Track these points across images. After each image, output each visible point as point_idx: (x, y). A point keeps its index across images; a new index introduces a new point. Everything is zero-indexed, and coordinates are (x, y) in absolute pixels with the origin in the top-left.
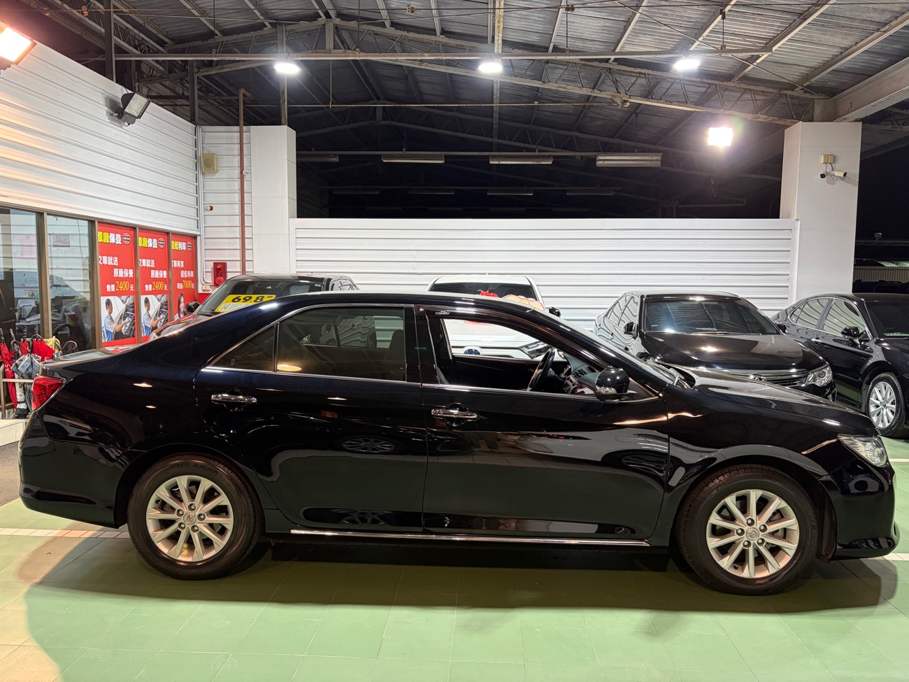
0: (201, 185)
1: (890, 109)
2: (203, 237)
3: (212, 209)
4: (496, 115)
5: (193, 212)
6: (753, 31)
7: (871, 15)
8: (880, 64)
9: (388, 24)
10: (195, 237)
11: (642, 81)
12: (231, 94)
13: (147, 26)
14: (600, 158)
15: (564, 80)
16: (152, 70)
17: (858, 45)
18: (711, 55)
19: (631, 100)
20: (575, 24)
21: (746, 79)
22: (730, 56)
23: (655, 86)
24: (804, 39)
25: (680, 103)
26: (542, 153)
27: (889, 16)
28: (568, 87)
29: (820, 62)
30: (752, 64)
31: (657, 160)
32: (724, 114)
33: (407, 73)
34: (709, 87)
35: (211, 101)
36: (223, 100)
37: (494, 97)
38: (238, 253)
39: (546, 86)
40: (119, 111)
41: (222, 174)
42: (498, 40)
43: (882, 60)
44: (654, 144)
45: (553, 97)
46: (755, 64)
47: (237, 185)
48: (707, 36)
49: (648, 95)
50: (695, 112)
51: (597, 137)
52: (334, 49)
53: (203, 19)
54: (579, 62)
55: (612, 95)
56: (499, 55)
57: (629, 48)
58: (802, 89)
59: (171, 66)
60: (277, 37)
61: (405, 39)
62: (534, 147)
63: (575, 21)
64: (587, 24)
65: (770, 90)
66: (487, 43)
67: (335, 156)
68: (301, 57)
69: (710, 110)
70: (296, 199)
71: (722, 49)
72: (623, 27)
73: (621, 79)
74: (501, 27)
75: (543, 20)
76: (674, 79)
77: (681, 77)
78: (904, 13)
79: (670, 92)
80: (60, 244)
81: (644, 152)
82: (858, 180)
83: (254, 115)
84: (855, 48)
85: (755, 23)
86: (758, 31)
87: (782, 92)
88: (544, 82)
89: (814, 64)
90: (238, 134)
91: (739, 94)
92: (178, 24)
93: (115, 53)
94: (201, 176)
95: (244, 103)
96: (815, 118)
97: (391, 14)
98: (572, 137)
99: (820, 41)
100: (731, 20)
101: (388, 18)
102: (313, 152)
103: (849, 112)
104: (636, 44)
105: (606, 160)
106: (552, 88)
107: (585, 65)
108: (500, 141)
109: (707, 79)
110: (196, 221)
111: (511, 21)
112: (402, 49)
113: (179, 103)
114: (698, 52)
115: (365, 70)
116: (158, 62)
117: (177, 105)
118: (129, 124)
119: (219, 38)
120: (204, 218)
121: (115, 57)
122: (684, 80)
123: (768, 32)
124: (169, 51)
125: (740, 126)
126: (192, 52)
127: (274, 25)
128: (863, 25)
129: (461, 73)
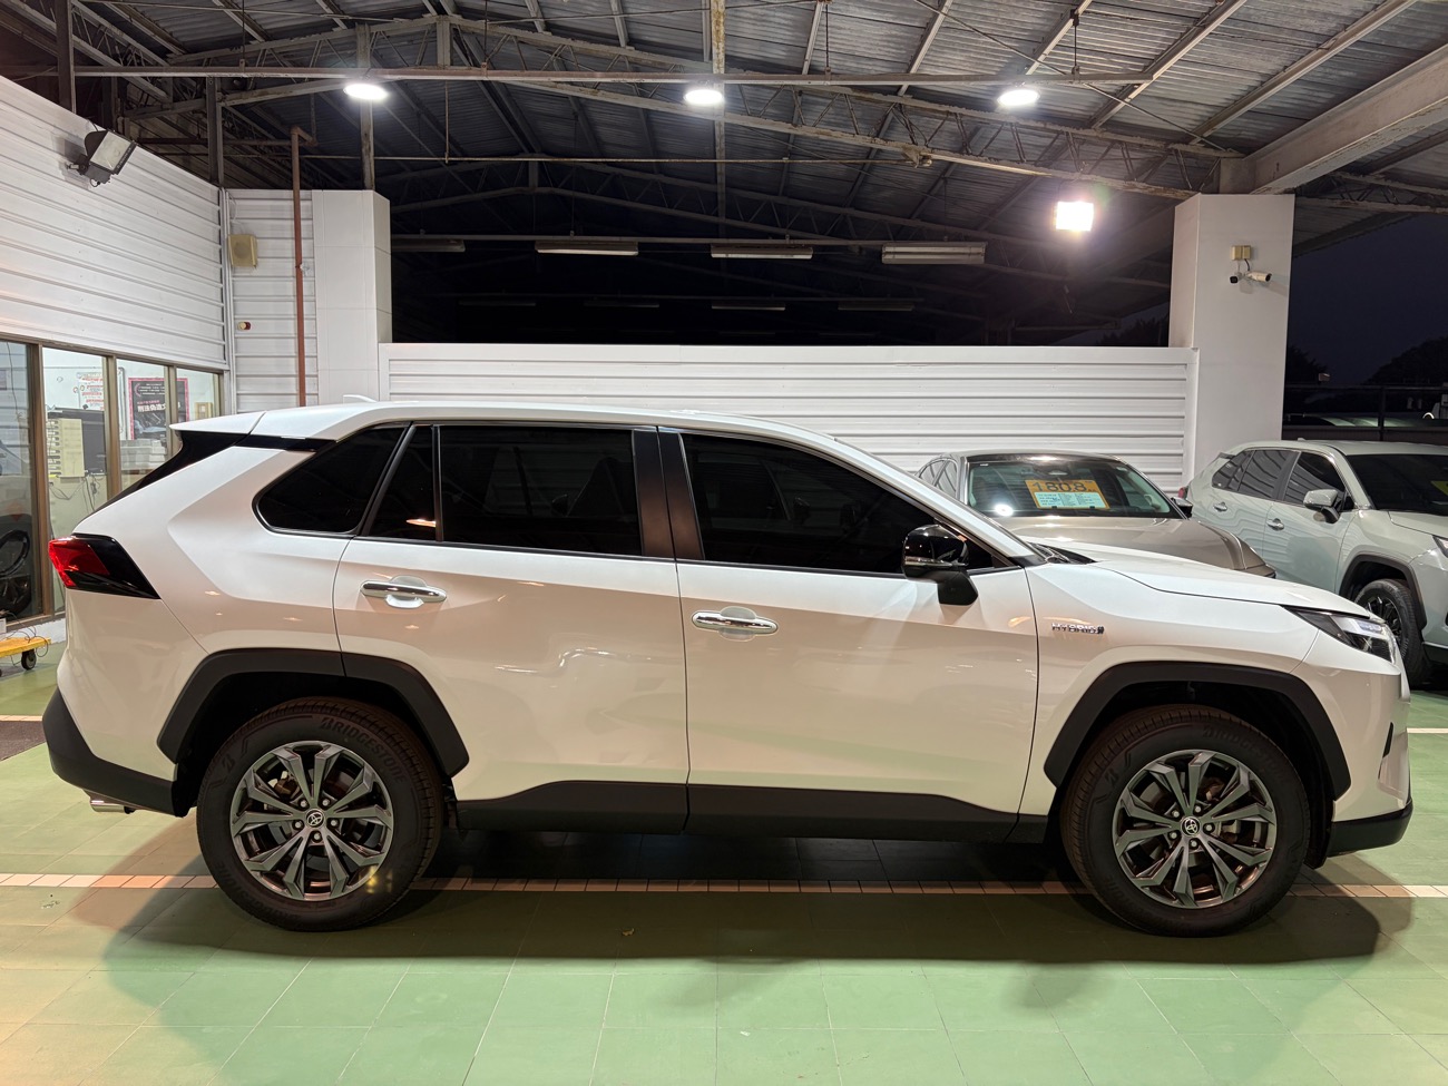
0: (229, 288)
1: (1339, 174)
2: (234, 374)
3: (248, 326)
4: (721, 179)
5: (216, 332)
6: (1124, 46)
7: (1307, 21)
8: (1323, 101)
9: (539, 25)
10: (220, 373)
11: (952, 126)
12: (278, 136)
13: (135, 23)
14: (889, 249)
15: (829, 123)
16: (145, 96)
17: (1288, 71)
18: (1052, 83)
19: (935, 156)
20: (842, 32)
21: (1113, 125)
22: (1086, 86)
23: (972, 135)
24: (1204, 60)
25: (1012, 162)
26: (797, 242)
27: (1334, 25)
28: (834, 134)
29: (1229, 97)
30: (1123, 100)
31: (979, 254)
32: (1080, 181)
33: (576, 110)
34: (1056, 138)
35: (250, 149)
36: (270, 147)
37: (717, 148)
38: (294, 401)
39: (799, 131)
40: (81, 161)
41: (265, 268)
42: (718, 54)
43: (1327, 96)
44: (975, 229)
45: (813, 151)
46: (1127, 100)
47: (291, 286)
48: (1051, 53)
49: (963, 149)
50: (1036, 176)
51: (887, 217)
52: (452, 65)
53: (229, 12)
54: (849, 91)
55: (905, 148)
56: (719, 78)
57: (928, 71)
58: (1201, 142)
59: (181, 89)
60: (355, 43)
61: (569, 51)
62: (782, 231)
63: (841, 25)
64: (861, 31)
65: (1152, 143)
66: (702, 60)
67: (458, 241)
68: (391, 74)
69: (1058, 174)
70: (390, 311)
71: (1073, 73)
72: (918, 37)
73: (919, 122)
74: (722, 32)
75: (790, 23)
76: (1002, 123)
77: (1013, 120)
78: (1357, 20)
79: (996, 145)
81: (960, 240)
82: (1288, 286)
83: (326, 175)
84: (1283, 74)
85: (1126, 33)
86: (1130, 46)
88: (795, 125)
89: (1219, 101)
90: (292, 203)
91: (1106, 149)
92: (195, 20)
93: (76, 64)
94: (228, 273)
95: (302, 151)
96: (1221, 189)
97: (545, 11)
98: (845, 216)
99: (1229, 64)
100: (1089, 28)
101: (540, 15)
102: (422, 235)
103: (1274, 179)
104: (942, 65)
105: (897, 253)
106: (808, 134)
107: (861, 98)
108: (729, 222)
109: (1054, 124)
110: (222, 347)
111: (740, 24)
112: (565, 67)
113: (192, 151)
114: (1037, 78)
115: (506, 103)
116: (153, 80)
117: (188, 154)
118: (99, 183)
119: (259, 44)
120: (236, 343)
121: (75, 70)
122: (1017, 124)
123: (1145, 48)
124: (174, 65)
125: (1105, 202)
126: (213, 65)
127: (350, 24)
128: (1294, 39)
129: (661, 109)
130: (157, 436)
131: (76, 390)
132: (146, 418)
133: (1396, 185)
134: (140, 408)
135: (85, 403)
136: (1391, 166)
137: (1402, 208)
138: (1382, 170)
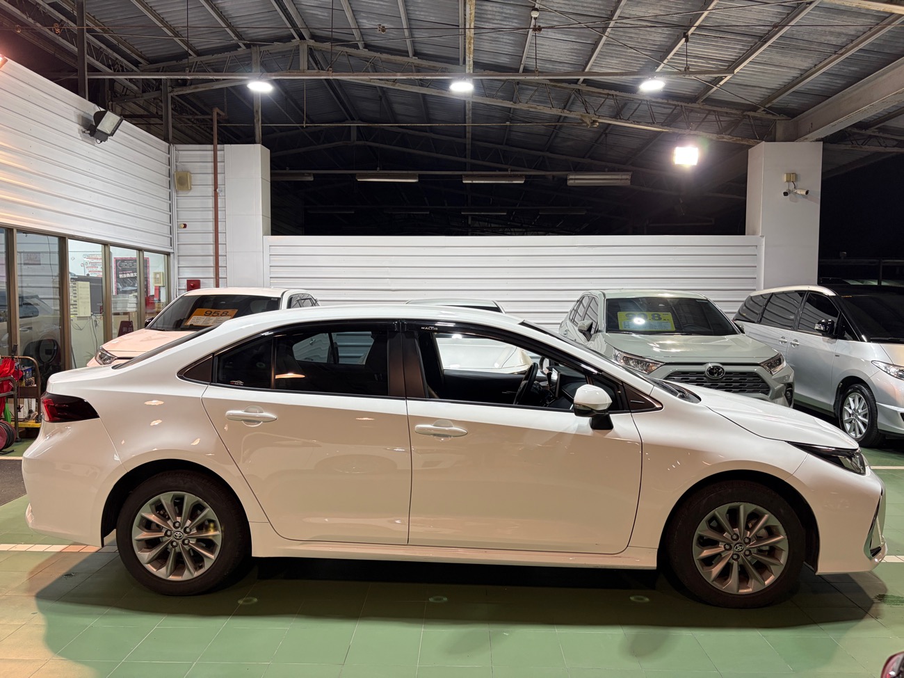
0: (175, 203)
1: (849, 129)
2: (176, 255)
3: (185, 226)
4: (469, 136)
5: (167, 230)
6: (716, 53)
7: (828, 38)
8: (840, 85)
9: (360, 45)
10: (168, 254)
11: (611, 102)
12: (204, 113)
13: (121, 46)
14: (571, 177)
15: (535, 101)
16: (125, 89)
17: (817, 67)
18: (675, 76)
19: (600, 121)
20: (544, 47)
21: (709, 101)
22: (693, 78)
23: (623, 107)
24: (765, 61)
25: (648, 124)
26: (515, 173)
27: (845, 40)
28: (538, 107)
29: (781, 83)
30: (715, 85)
31: (627, 179)
32: (690, 135)
33: (381, 94)
34: (675, 109)
35: (186, 121)
36: (197, 120)
37: (467, 117)
38: (212, 270)
39: (517, 106)
40: (92, 129)
41: (196, 191)
42: (469, 61)
43: (840, 82)
44: (624, 164)
45: (525, 118)
46: (718, 86)
47: (211, 203)
48: (671, 58)
49: (617, 116)
50: (661, 132)
51: (568, 158)
52: (308, 69)
53: (176, 39)
54: (548, 82)
55: (582, 116)
56: (470, 75)
57: (596, 70)
58: (764, 110)
59: (147, 86)
60: (251, 57)
61: (378, 60)
62: (506, 166)
63: (544, 43)
64: (555, 47)
65: (734, 111)
66: (459, 64)
67: (309, 174)
68: (275, 76)
69: (676, 130)
70: (270, 216)
71: (685, 70)
72: (590, 49)
73: (590, 100)
74: (472, 48)
75: (512, 42)
76: (641, 100)
77: (648, 98)
78: (859, 37)
79: (637, 113)
80: (30, 262)
81: (615, 171)
82: (819, 198)
83: (229, 135)
84: (814, 69)
85: (717, 46)
86: (720, 54)
87: (745, 113)
88: (515, 103)
90: (212, 153)
91: (704, 116)
92: (155, 44)
93: (88, 71)
94: (174, 194)
95: (218, 122)
96: (777, 137)
97: (364, 37)
98: (544, 157)
99: (781, 64)
100: (694, 43)
101: (361, 40)
102: (288, 171)
103: (810, 132)
104: (605, 66)
106: (523, 108)
107: (555, 86)
108: (473, 161)
109: (673, 100)
110: (169, 239)
111: (482, 43)
112: (376, 70)
113: (152, 122)
114: (663, 73)
115: (339, 92)
116: (131, 80)
117: (150, 124)
118: (101, 142)
119: (193, 58)
120: (178, 236)
121: (88, 75)
122: (651, 101)
123: (730, 55)
124: (142, 71)
125: (706, 146)
126: (165, 72)
127: (248, 46)
128: (821, 48)
129: (433, 94)
130: (131, 292)
131: (83, 265)
132: (123, 282)
133: (886, 135)
134: (121, 276)
135: (87, 273)
136: (882, 124)
137: (889, 150)
138: (877, 127)
